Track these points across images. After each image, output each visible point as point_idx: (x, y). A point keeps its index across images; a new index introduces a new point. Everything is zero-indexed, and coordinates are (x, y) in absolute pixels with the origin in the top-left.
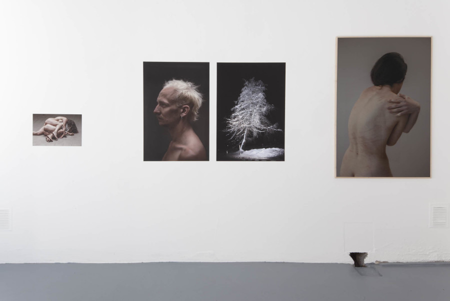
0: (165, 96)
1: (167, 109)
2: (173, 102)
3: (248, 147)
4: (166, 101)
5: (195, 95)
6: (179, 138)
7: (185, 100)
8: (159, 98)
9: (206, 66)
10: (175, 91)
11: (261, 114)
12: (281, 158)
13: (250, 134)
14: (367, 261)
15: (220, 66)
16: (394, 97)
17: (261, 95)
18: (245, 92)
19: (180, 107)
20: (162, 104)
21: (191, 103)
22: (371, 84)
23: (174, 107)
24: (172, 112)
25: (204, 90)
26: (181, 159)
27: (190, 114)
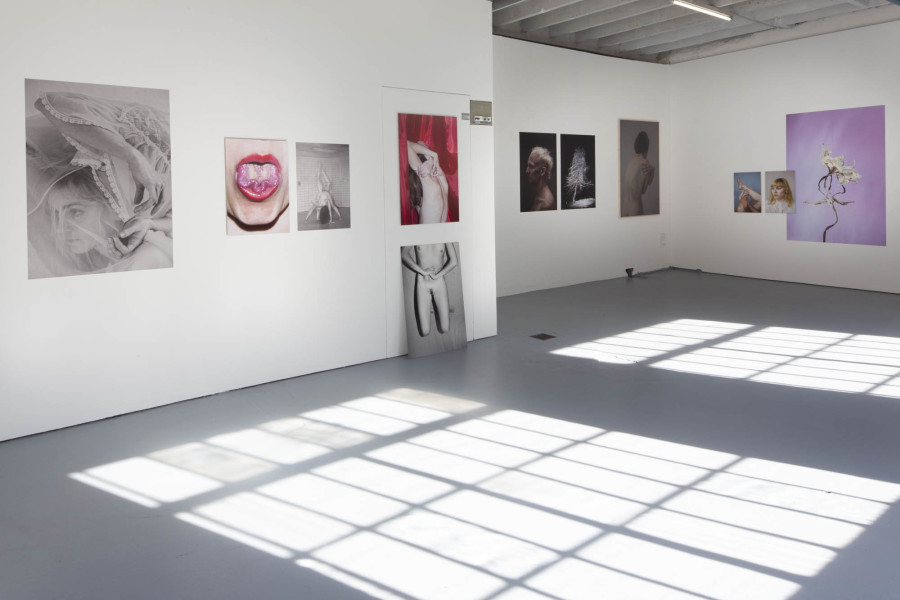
0: (532, 159)
1: (534, 170)
2: (537, 164)
3: (578, 198)
4: (532, 164)
5: (548, 158)
6: (539, 193)
7: (543, 162)
8: (529, 161)
9: (554, 136)
10: (538, 155)
11: (584, 174)
12: (593, 205)
13: (579, 187)
14: (634, 273)
15: (563, 136)
16: (644, 161)
17: (583, 159)
18: (576, 156)
19: (541, 168)
20: (530, 165)
21: (547, 165)
22: (634, 152)
23: (537, 168)
24: (536, 172)
25: (554, 155)
26: (542, 209)
27: (547, 173)
